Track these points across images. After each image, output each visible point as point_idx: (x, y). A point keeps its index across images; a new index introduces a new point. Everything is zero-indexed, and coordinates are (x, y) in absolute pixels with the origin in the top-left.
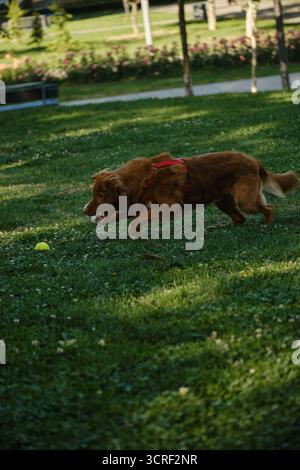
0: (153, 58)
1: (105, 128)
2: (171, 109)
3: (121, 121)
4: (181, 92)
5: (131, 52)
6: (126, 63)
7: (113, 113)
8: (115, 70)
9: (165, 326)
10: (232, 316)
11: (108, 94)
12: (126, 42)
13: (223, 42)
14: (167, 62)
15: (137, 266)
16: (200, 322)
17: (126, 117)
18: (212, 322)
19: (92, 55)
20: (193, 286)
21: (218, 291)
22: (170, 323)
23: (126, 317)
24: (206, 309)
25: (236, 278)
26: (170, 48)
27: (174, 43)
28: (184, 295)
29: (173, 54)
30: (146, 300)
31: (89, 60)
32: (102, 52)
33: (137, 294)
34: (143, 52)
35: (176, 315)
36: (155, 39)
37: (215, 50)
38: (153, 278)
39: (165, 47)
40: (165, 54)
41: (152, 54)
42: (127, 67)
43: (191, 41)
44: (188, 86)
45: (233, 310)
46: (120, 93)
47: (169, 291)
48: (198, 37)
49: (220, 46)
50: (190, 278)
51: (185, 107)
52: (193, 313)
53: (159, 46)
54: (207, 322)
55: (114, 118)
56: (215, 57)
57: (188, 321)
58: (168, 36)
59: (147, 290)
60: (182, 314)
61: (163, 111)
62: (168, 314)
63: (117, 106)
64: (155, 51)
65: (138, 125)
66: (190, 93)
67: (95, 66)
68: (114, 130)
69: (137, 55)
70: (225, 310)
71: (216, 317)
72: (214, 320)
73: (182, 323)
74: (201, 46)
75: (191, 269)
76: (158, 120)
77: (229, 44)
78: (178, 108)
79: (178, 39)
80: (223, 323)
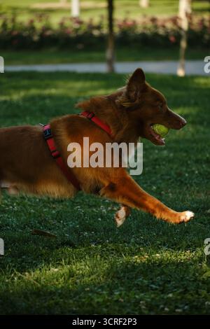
0: (77, 30)
1: (16, 97)
2: (88, 84)
3: (34, 92)
4: (102, 68)
5: (55, 21)
6: (48, 33)
7: (25, 82)
8: (36, 38)
9: (45, 305)
10: (117, 301)
11: (27, 63)
12: (51, 11)
13: (154, 20)
14: (91, 35)
15: (26, 241)
16: (83, 303)
17: (39, 87)
18: (95, 305)
19: (13, 20)
20: (82, 267)
21: (107, 274)
22: (52, 302)
23: (7, 291)
24: (91, 291)
25: (128, 262)
26: (96, 21)
27: (102, 17)
28: (71, 274)
29: (99, 28)
30: (30, 276)
31: (10, 25)
32: (24, 19)
33: (22, 270)
34: (68, 23)
35: (60, 294)
36: (83, 10)
37: (145, 28)
38: (42, 255)
39: (91, 20)
40: (91, 27)
41: (76, 26)
42: (49, 37)
43: (119, 16)
44: (110, 63)
45: (120, 295)
46: (39, 62)
47: (56, 270)
48: (128, 12)
49: (150, 25)
50: (80, 258)
51: (103, 83)
52: (77, 293)
53: (86, 18)
54: (90, 305)
55: (27, 88)
56: (143, 35)
57: (71, 301)
58: (95, 9)
59: (34, 266)
60: (65, 294)
61: (79, 85)
62: (52, 293)
63: (31, 76)
64: (80, 23)
65: (51, 97)
66: (112, 70)
67: (15, 33)
68: (25, 99)
69: (62, 24)
70: (111, 294)
71: (100, 300)
72: (98, 302)
73: (65, 303)
74: (129, 22)
75: (83, 249)
76: (72, 94)
77: (159, 23)
78: (95, 83)
79: (105, 13)
80: (107, 307)
